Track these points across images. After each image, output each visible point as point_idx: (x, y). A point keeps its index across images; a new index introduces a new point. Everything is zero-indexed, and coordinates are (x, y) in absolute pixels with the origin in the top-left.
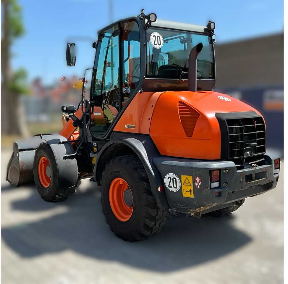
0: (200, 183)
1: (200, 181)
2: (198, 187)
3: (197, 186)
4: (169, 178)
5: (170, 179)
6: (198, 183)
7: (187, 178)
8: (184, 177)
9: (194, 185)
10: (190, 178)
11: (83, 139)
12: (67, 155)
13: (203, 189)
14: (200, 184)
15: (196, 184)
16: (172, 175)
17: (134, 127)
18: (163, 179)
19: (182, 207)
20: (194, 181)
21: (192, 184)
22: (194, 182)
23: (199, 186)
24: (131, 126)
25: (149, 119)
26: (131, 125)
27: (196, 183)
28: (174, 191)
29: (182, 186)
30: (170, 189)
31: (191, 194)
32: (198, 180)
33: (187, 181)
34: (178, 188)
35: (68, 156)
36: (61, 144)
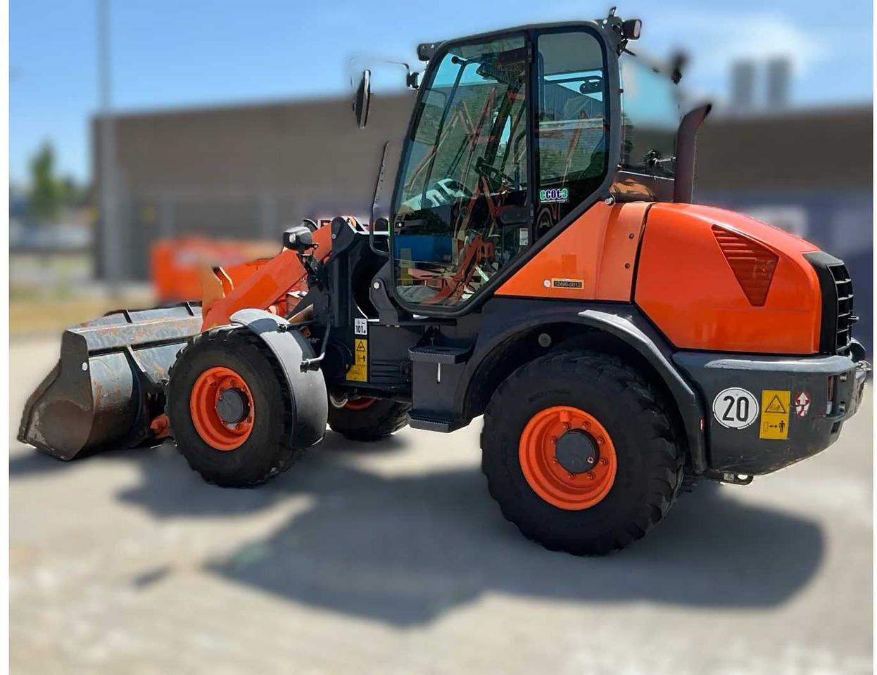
0: (808, 405)
1: (807, 402)
2: (802, 414)
3: (801, 412)
4: (726, 399)
5: (729, 401)
6: (803, 406)
7: (776, 396)
8: (768, 395)
9: (793, 409)
10: (785, 396)
11: (331, 318)
12: (309, 361)
13: (813, 419)
14: (806, 408)
15: (797, 408)
16: (736, 393)
17: (579, 285)
18: (710, 402)
19: (752, 461)
20: (794, 400)
21: (788, 410)
22: (794, 405)
23: (803, 412)
24: (569, 283)
25: (627, 266)
26: (569, 280)
27: (798, 406)
28: (736, 428)
29: (763, 413)
30: (728, 424)
31: (782, 430)
32: (803, 398)
33: (776, 402)
34: (749, 421)
35: (311, 362)
36: (284, 332)
